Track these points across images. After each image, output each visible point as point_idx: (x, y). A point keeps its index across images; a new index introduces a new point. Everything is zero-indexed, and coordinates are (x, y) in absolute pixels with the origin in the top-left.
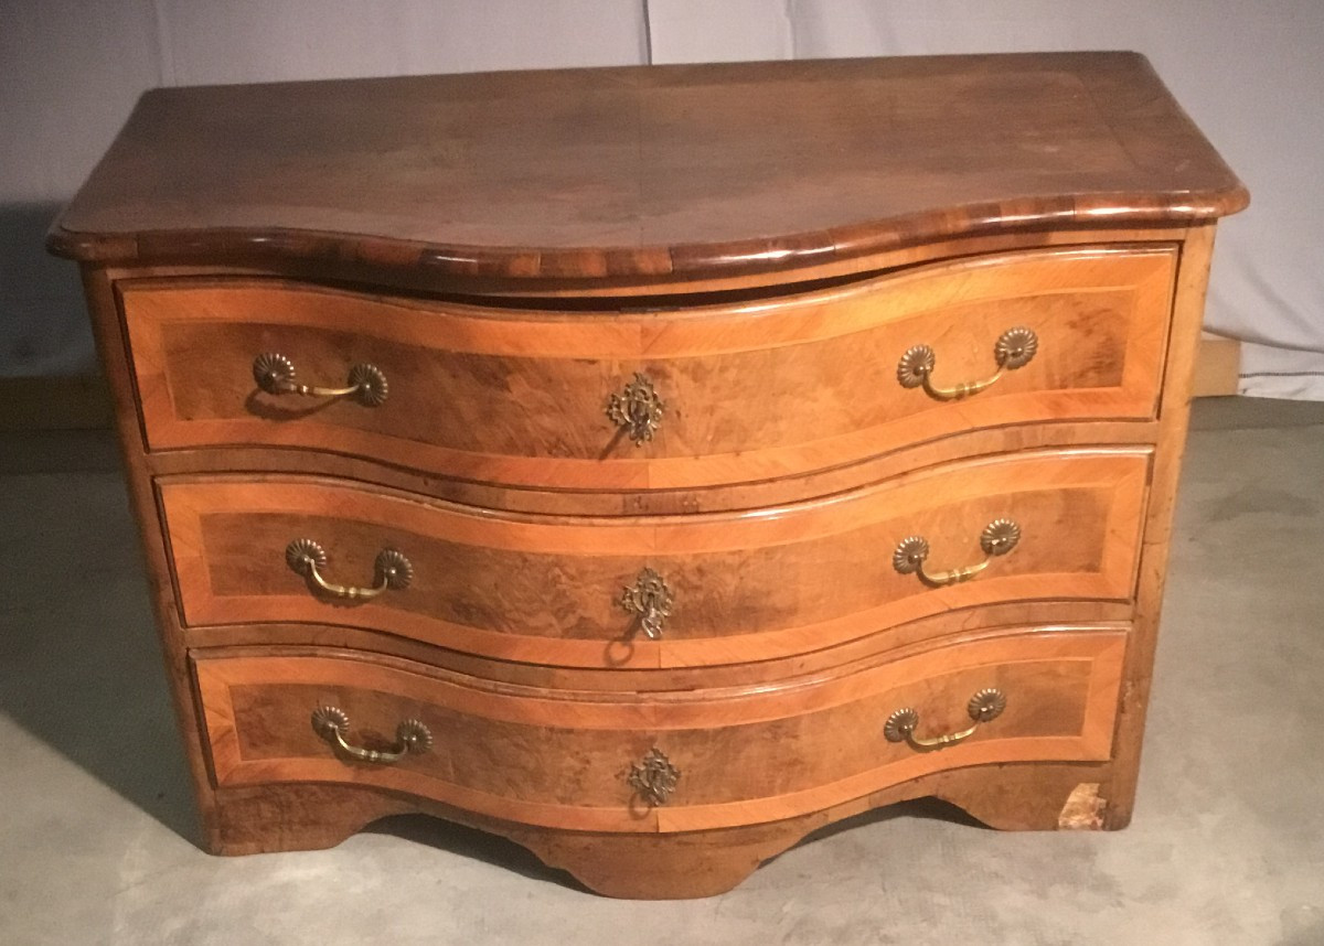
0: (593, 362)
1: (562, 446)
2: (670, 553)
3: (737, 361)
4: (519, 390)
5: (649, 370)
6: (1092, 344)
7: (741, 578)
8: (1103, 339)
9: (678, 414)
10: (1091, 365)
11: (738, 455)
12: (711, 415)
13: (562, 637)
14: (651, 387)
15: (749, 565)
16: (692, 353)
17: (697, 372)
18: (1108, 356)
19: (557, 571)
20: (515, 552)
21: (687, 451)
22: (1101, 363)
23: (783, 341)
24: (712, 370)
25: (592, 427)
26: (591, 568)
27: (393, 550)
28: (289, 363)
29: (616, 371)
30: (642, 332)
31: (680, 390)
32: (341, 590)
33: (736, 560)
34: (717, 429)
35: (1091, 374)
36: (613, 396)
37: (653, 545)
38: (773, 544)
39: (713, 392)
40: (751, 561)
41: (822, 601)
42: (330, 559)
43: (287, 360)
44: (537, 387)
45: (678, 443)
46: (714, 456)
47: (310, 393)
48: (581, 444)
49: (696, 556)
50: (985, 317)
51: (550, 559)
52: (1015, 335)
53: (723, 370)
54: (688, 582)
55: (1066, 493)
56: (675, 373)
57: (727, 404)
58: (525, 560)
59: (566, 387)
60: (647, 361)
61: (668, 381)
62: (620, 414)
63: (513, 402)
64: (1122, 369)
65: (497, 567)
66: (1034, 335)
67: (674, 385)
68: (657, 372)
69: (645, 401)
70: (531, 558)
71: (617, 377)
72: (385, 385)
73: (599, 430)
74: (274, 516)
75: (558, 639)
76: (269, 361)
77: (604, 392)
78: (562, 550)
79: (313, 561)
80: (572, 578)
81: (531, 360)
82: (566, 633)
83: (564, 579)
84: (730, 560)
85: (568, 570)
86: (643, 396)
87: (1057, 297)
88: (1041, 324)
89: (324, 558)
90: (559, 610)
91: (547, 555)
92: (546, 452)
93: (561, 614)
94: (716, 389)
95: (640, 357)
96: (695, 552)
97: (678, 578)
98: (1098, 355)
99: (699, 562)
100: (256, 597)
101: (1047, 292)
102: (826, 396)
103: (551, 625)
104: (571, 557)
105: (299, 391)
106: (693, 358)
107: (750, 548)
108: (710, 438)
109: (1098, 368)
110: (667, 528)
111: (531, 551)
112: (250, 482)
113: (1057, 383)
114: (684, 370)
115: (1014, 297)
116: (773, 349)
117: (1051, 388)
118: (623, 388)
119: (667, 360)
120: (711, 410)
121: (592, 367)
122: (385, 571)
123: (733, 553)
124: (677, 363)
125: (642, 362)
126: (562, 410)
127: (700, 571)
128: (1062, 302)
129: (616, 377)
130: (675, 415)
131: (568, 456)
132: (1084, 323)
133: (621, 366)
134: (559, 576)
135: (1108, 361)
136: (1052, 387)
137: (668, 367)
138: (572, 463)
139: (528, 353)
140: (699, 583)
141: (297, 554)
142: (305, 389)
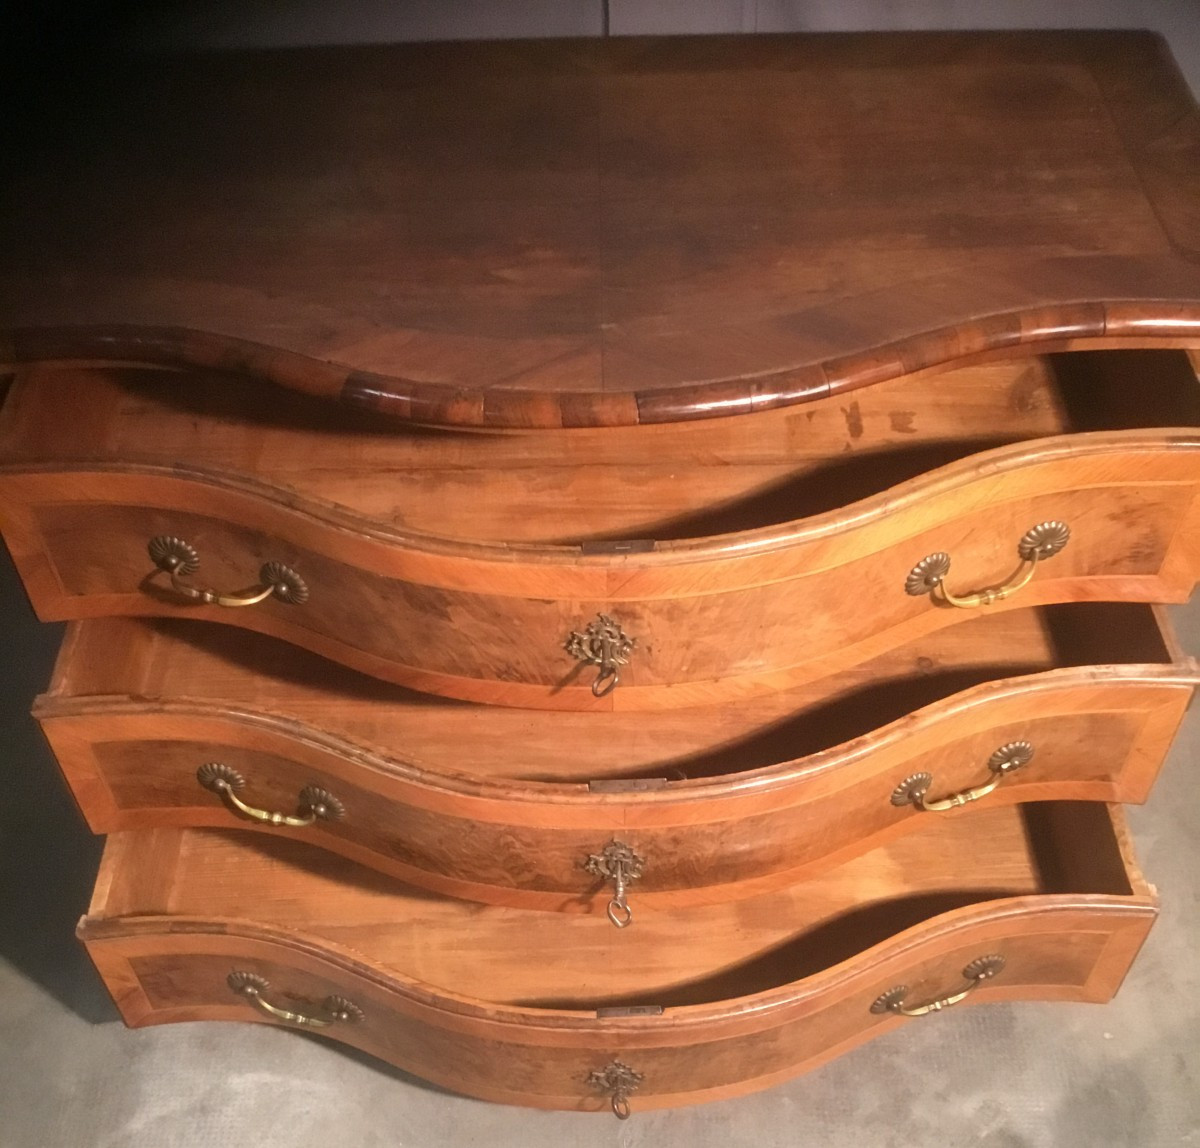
0: (549, 602)
1: (515, 674)
2: (641, 828)
3: (721, 601)
4: (460, 621)
5: (616, 612)
6: (1133, 535)
7: (722, 843)
8: (1146, 530)
9: (649, 649)
10: (1128, 554)
11: (717, 681)
12: (688, 648)
13: (517, 888)
14: (619, 628)
15: (732, 832)
16: (669, 595)
17: (673, 612)
18: (1148, 546)
19: (510, 838)
20: (460, 819)
21: (660, 680)
22: (1138, 552)
23: (775, 579)
24: (692, 610)
25: (548, 659)
26: (549, 838)
27: (321, 789)
28: (190, 548)
29: (576, 611)
30: (608, 576)
31: (651, 628)
32: (264, 815)
33: (718, 829)
34: (694, 661)
35: (1126, 563)
36: (572, 633)
37: (622, 822)
38: (759, 813)
39: (691, 629)
40: (734, 829)
41: (810, 848)
42: (248, 782)
43: (187, 544)
44: (483, 620)
45: (646, 673)
46: (689, 684)
47: (215, 601)
48: (536, 673)
49: (670, 829)
50: (1013, 515)
51: (502, 828)
52: (1045, 530)
53: (703, 609)
54: (661, 850)
55: (1093, 718)
56: (646, 614)
57: (708, 639)
58: (473, 827)
59: (516, 622)
60: (613, 604)
61: (637, 622)
62: (582, 652)
63: (455, 630)
64: (1162, 559)
65: (442, 828)
66: (1068, 528)
67: (645, 624)
68: (625, 613)
69: (611, 640)
70: (478, 824)
71: (580, 617)
72: (305, 589)
73: (556, 662)
74: (179, 743)
75: (513, 890)
76: (165, 543)
77: (562, 628)
78: (516, 822)
79: (228, 787)
80: (528, 845)
81: (475, 596)
82: (521, 885)
83: (518, 845)
84: (709, 830)
85: (524, 839)
86: (608, 635)
87: (1101, 490)
88: (1077, 517)
89: (242, 781)
90: (512, 868)
91: (500, 825)
92: (494, 676)
93: (516, 871)
94: (696, 626)
95: (606, 600)
96: (670, 826)
97: (650, 847)
98: (1137, 545)
99: (673, 834)
100: (168, 810)
101: (1090, 486)
102: (822, 621)
103: (504, 878)
104: (528, 829)
105: (201, 598)
106: (670, 600)
107: (734, 818)
108: (684, 668)
109: (1135, 557)
110: (639, 807)
111: (480, 820)
112: (147, 712)
113: (1086, 570)
114: (658, 612)
115: (1050, 492)
116: (763, 587)
117: (1077, 575)
118: (584, 627)
119: (639, 603)
120: (688, 645)
121: (548, 607)
122: (313, 807)
123: (714, 824)
124: (650, 605)
125: (607, 603)
126: (513, 642)
127: (676, 841)
128: (1105, 496)
129: (575, 617)
130: (646, 650)
131: (521, 681)
132: (1128, 515)
133: (582, 607)
134: (512, 842)
135: (1148, 551)
136: (1079, 573)
137: (638, 608)
138: (524, 687)
139: (471, 588)
140: (673, 850)
141: (209, 778)
142: (209, 596)
